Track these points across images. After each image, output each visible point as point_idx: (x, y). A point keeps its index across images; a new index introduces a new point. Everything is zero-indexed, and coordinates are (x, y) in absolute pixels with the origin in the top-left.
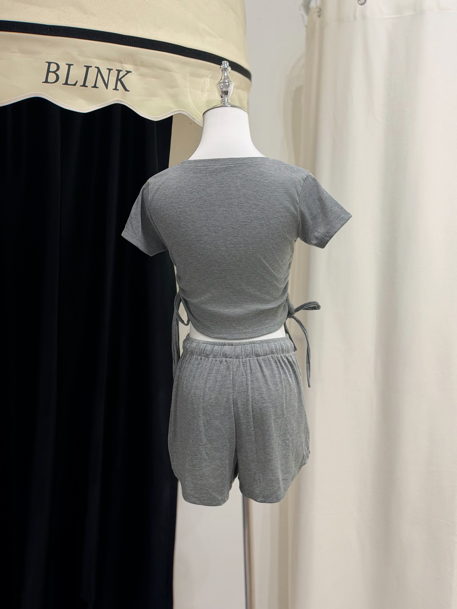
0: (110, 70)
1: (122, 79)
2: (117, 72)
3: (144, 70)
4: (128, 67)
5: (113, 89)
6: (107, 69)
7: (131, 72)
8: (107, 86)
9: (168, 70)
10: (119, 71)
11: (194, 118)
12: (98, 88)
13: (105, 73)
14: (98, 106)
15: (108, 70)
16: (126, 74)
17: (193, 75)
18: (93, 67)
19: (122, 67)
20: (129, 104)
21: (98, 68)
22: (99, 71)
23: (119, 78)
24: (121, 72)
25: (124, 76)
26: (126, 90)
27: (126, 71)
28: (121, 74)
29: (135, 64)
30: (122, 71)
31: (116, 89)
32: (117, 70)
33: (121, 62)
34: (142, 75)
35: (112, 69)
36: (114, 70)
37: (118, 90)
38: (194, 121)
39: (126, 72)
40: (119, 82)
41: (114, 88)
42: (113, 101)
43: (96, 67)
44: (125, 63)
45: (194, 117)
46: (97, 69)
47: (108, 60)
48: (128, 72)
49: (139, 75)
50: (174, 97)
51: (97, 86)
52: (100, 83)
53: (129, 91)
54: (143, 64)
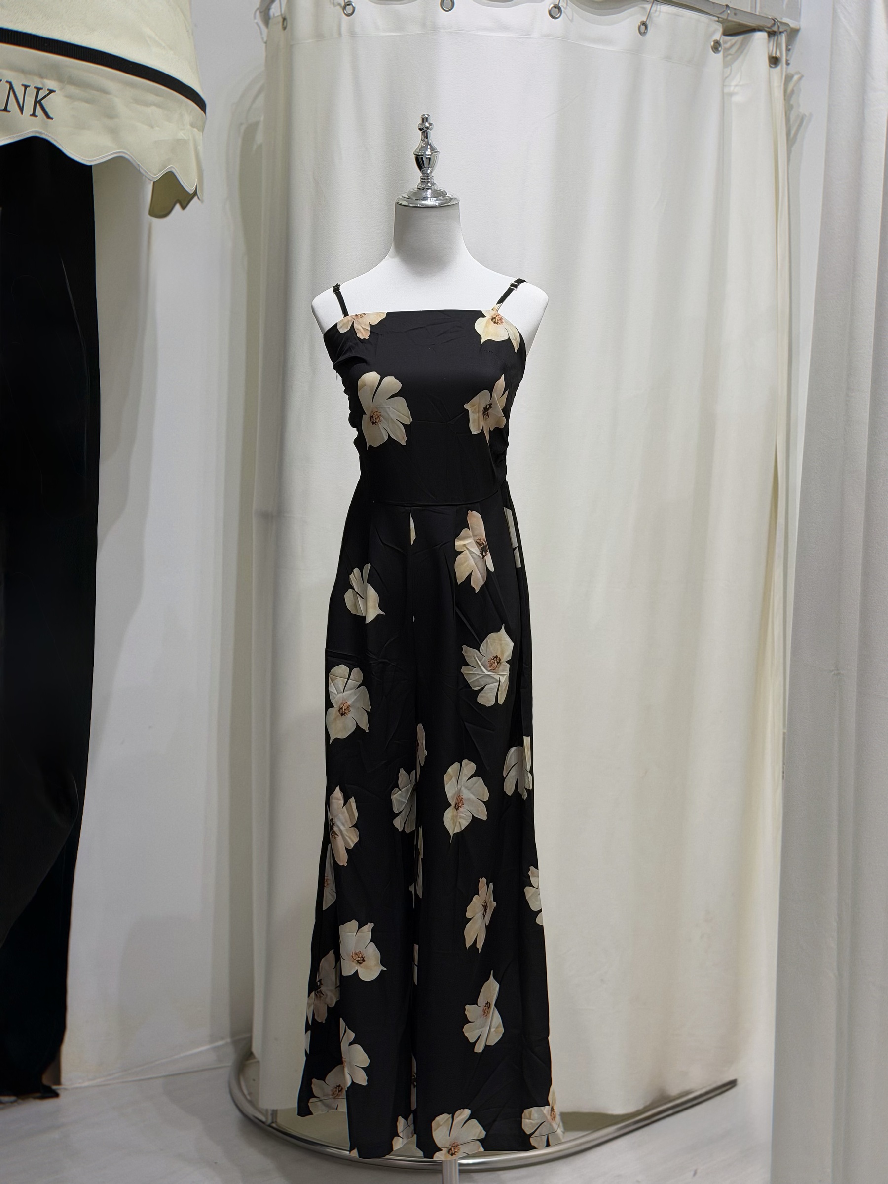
0: (26, 87)
1: (43, 101)
2: (35, 91)
3: (72, 89)
4: (51, 84)
5: (31, 115)
6: (23, 85)
7: (54, 91)
8: (21, 109)
9: (104, 91)
10: (38, 89)
11: (139, 165)
12: (9, 112)
13: (19, 91)
14: (10, 138)
15: (23, 88)
16: (48, 94)
17: (137, 101)
18: (4, 81)
19: (43, 84)
20: (53, 138)
21: (10, 83)
22: (11, 87)
23: (39, 99)
24: (41, 91)
25: (45, 97)
26: (48, 117)
27: (48, 90)
28: (42, 94)
29: (60, 79)
30: (42, 89)
31: (34, 115)
32: (35, 87)
33: (41, 76)
34: (69, 97)
35: (29, 86)
36: (32, 87)
37: (37, 117)
38: (138, 168)
39: (48, 92)
40: (38, 106)
41: (32, 113)
42: (30, 132)
43: (7, 82)
44: (47, 78)
45: (139, 163)
46: (8, 86)
47: (23, 71)
48: (51, 91)
49: (66, 96)
50: (114, 132)
51: (9, 108)
52: (13, 106)
53: (52, 119)
54: (72, 81)
